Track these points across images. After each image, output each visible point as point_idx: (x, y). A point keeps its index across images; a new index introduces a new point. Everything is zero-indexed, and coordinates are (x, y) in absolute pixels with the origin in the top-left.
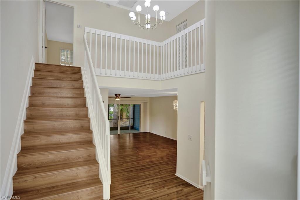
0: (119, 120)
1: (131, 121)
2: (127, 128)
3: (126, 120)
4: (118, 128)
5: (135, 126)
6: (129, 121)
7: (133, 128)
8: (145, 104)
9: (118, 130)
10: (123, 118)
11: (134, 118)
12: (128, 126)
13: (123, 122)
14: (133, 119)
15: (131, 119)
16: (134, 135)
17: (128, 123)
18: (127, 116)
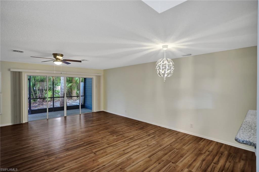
0: (65, 98)
1: (82, 98)
2: (76, 107)
3: (76, 97)
4: (63, 107)
5: (86, 105)
6: (79, 99)
7: (83, 106)
8: (99, 77)
9: (64, 110)
10: (73, 96)
11: (85, 95)
12: (78, 104)
13: (73, 100)
14: (84, 97)
15: (81, 96)
16: (86, 116)
17: (78, 101)
18: (77, 93)
